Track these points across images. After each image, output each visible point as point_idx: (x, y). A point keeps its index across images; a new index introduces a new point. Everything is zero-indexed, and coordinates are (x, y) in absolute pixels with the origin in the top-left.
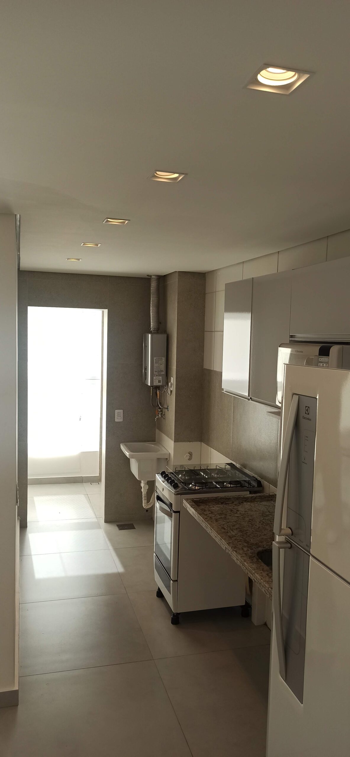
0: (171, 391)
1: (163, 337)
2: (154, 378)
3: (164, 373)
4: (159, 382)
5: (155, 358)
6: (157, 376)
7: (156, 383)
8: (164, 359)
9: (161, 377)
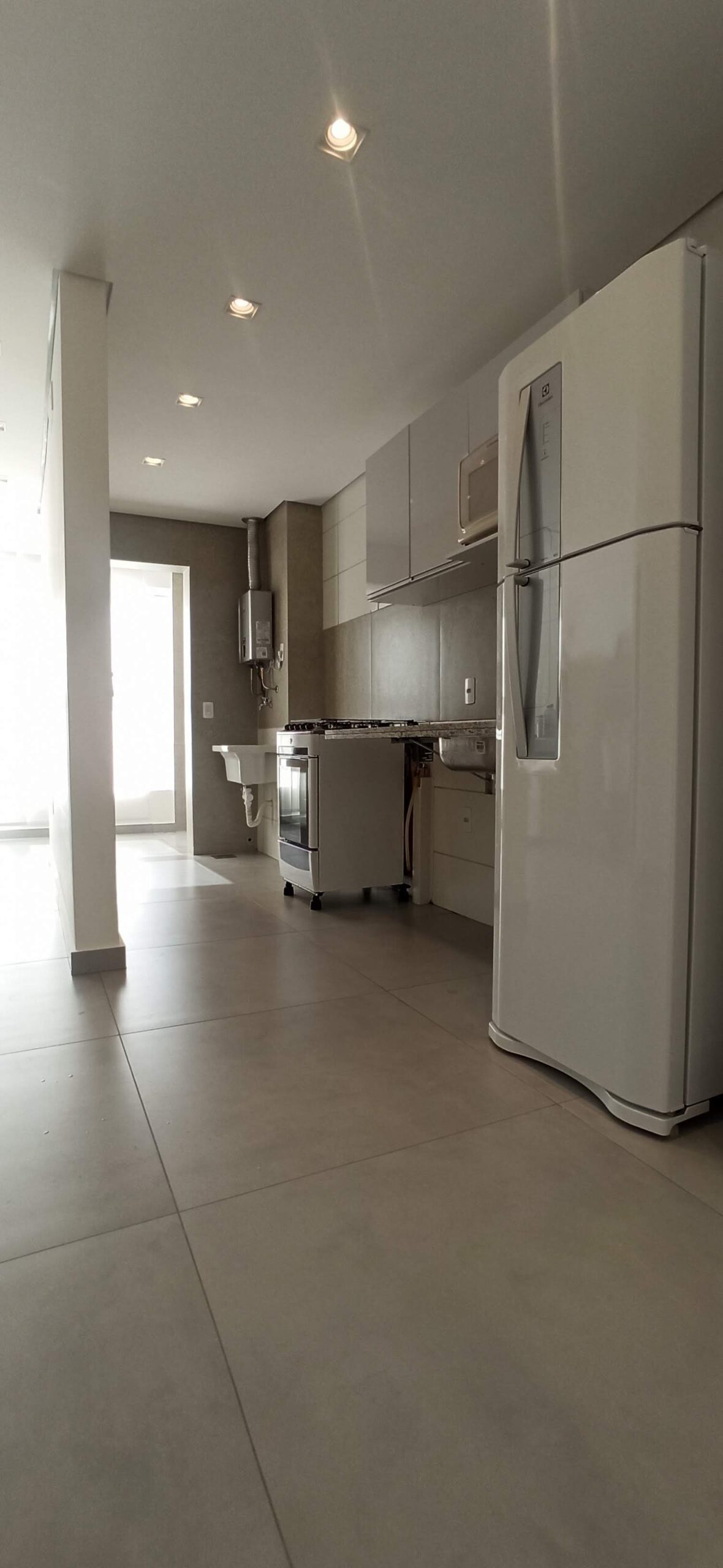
0: (281, 663)
1: (267, 595)
2: (258, 648)
3: (269, 642)
4: (264, 654)
5: (257, 622)
6: (261, 646)
7: (260, 656)
8: (269, 624)
9: (266, 648)
